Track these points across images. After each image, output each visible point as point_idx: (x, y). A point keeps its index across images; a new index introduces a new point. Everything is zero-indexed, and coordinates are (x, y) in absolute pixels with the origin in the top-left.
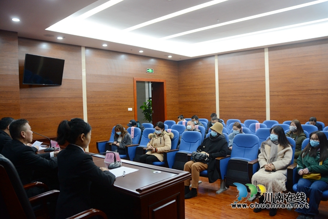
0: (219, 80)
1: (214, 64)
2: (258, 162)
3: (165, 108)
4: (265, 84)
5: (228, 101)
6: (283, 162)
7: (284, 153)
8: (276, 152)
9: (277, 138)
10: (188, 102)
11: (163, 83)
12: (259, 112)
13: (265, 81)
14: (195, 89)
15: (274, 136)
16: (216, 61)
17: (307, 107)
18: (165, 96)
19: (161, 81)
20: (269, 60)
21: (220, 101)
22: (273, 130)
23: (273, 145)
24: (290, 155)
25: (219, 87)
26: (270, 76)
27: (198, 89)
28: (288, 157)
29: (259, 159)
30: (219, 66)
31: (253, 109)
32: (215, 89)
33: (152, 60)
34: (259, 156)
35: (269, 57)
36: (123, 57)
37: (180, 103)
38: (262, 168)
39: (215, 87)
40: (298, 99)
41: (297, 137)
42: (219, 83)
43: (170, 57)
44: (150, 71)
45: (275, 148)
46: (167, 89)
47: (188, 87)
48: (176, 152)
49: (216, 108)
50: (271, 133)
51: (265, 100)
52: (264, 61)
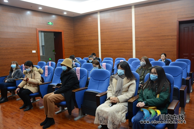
0: (101, 30)
1: (97, 19)
2: (106, 94)
3: (63, 50)
4: (132, 32)
5: (107, 45)
6: (127, 95)
7: (129, 87)
8: (122, 85)
9: (124, 73)
10: (80, 46)
11: (61, 33)
12: (128, 52)
13: (132, 30)
14: (84, 36)
15: (121, 71)
16: (99, 16)
17: (161, 49)
18: (63, 42)
19: (60, 31)
20: (135, 15)
21: (101, 45)
22: (119, 65)
23: (119, 79)
24: (133, 89)
25: (101, 35)
26: (135, 26)
27: (86, 36)
28: (131, 91)
29: (107, 92)
30: (101, 20)
31: (124, 51)
32: (98, 36)
33: (54, 16)
34: (108, 89)
35: (135, 12)
36: (29, 13)
37: (75, 47)
38: (108, 100)
39: (98, 35)
40: (155, 42)
41: (146, 71)
42: (101, 32)
43: (65, 13)
44: (50, 23)
45: (120, 82)
46: (64, 37)
47: (80, 36)
48: (48, 84)
49: (98, 50)
50: (118, 68)
51: (132, 44)
52: (132, 15)
